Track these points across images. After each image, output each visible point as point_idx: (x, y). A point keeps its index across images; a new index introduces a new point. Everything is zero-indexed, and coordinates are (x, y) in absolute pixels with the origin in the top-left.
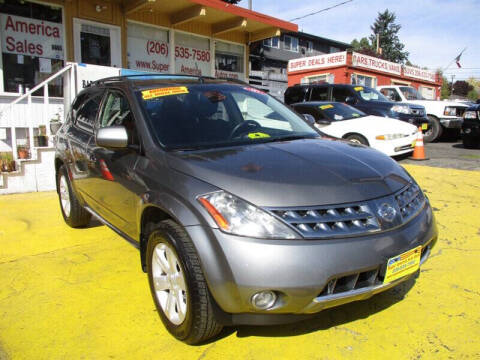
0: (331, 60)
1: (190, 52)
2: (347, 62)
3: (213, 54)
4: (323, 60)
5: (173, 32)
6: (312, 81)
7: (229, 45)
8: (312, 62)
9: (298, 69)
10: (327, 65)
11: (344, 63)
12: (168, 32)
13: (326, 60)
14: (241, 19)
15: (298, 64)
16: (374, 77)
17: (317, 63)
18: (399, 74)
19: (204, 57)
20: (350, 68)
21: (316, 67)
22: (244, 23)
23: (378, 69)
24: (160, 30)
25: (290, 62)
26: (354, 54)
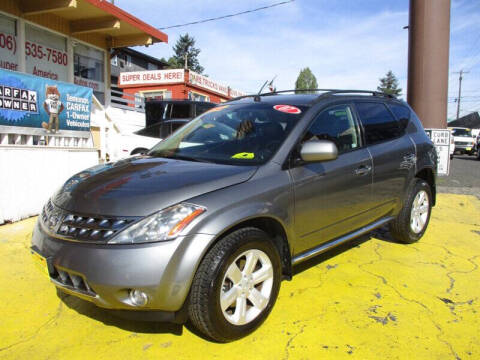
0: (167, 76)
1: (44, 51)
2: (185, 79)
3: (71, 56)
4: (159, 75)
5: (23, 23)
6: (147, 96)
7: (88, 48)
8: (147, 77)
9: (131, 82)
10: (164, 81)
11: (181, 80)
12: (16, 22)
13: (163, 76)
14: (114, 19)
15: (131, 77)
16: (207, 96)
17: (153, 77)
18: (225, 94)
19: (61, 59)
20: (188, 85)
21: (152, 82)
22: (117, 25)
23: (209, 88)
24: (8, 18)
25: (122, 74)
26: (191, 72)
